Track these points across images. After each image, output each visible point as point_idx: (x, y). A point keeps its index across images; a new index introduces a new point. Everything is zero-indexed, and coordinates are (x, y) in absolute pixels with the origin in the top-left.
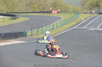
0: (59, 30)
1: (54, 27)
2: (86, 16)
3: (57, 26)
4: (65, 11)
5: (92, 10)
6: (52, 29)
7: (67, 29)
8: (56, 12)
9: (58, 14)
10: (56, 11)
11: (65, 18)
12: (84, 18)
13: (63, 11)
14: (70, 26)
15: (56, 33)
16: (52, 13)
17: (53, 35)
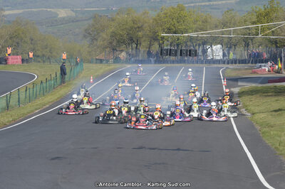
0: (26, 112)
1: (11, 101)
2: (102, 71)
3: (19, 98)
4: (43, 55)
5: (117, 53)
6: (5, 109)
7: (48, 106)
8: (20, 60)
9: (25, 64)
10: (19, 58)
11: (43, 75)
12: (96, 74)
13: (38, 56)
14: (56, 98)
15: (14, 120)
16: (6, 64)
17: (8, 124)
